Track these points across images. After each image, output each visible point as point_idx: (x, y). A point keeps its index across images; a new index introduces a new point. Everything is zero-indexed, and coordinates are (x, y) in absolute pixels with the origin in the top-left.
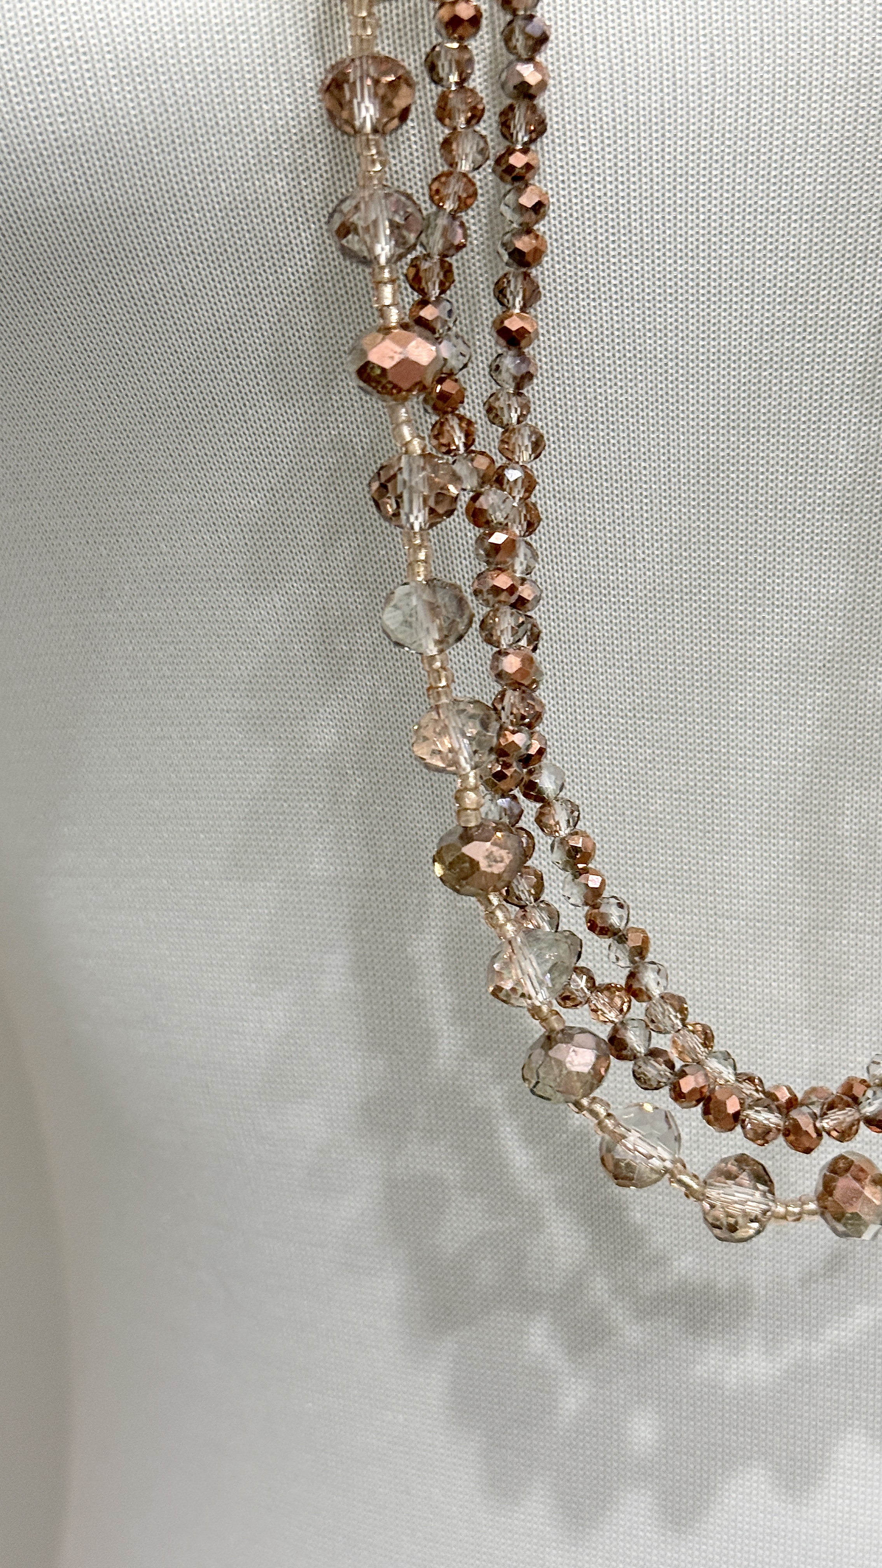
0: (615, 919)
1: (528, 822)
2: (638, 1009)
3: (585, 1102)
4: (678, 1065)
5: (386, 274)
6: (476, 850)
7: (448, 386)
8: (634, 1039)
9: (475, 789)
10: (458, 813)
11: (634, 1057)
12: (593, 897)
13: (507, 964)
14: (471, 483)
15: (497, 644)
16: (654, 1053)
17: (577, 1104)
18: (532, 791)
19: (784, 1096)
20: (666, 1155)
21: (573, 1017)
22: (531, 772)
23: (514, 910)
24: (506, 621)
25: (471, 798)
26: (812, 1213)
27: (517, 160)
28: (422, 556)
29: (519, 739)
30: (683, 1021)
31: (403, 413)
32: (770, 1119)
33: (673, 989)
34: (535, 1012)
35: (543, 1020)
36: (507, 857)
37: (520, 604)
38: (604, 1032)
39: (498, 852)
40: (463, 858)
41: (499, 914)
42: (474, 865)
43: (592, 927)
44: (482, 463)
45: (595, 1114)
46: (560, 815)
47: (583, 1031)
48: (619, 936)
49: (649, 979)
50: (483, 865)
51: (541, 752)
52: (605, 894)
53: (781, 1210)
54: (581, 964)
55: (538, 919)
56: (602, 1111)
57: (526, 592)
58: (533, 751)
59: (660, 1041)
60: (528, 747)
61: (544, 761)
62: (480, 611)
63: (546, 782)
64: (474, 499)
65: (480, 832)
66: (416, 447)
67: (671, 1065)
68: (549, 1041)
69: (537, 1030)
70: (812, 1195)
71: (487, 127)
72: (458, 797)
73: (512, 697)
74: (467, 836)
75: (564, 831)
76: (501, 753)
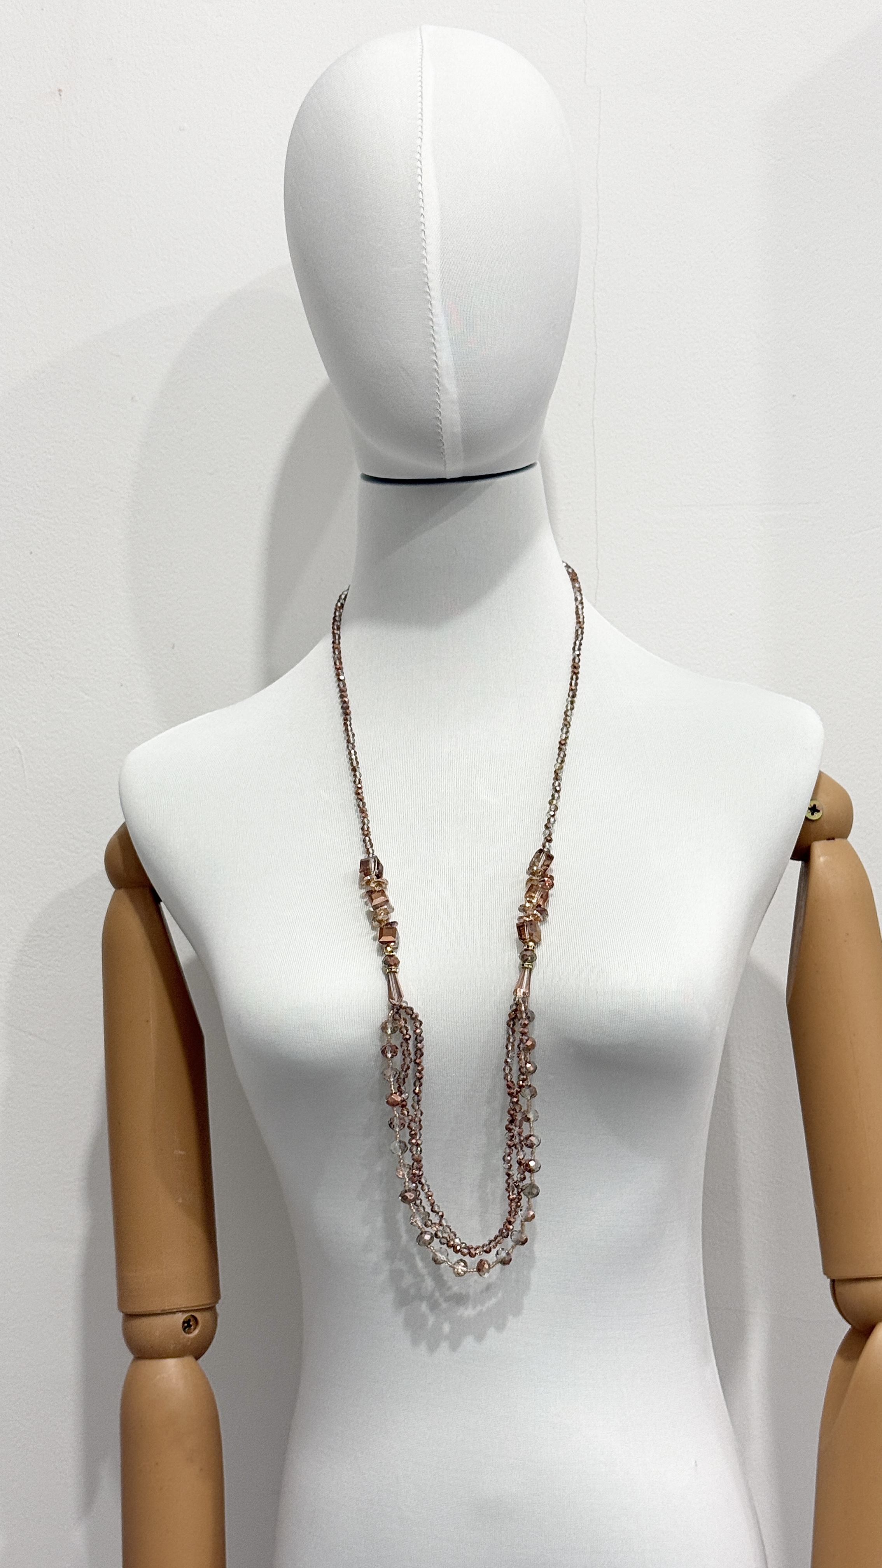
0: (436, 1209)
1: (419, 1188)
2: (441, 1228)
3: (429, 1246)
4: (449, 1239)
5: (392, 1084)
6: (407, 1194)
7: (404, 1103)
8: (439, 1234)
9: (408, 1182)
10: (405, 1187)
11: (439, 1237)
12: (432, 1205)
13: (414, 1218)
14: (408, 1121)
15: (412, 1153)
16: (443, 1237)
17: (427, 1246)
18: (420, 1182)
19: (470, 1247)
20: (445, 1257)
21: (427, 1229)
22: (420, 1178)
23: (416, 1207)
24: (414, 1149)
25: (407, 1184)
26: (475, 1271)
27: (418, 1061)
28: (398, 1136)
29: (417, 1172)
30: (450, 1230)
31: (395, 1109)
32: (466, 1251)
33: (448, 1224)
34: (419, 1227)
35: (421, 1229)
36: (413, 1196)
37: (418, 1145)
38: (434, 1233)
39: (412, 1195)
40: (405, 1196)
41: (412, 1208)
42: (407, 1197)
43: (432, 1211)
44: (410, 1117)
45: (431, 1249)
46: (426, 1188)
47: (428, 1232)
48: (438, 1213)
49: (444, 1222)
50: (409, 1197)
51: (422, 1174)
52: (435, 1204)
53: (469, 1270)
54: (429, 1218)
55: (421, 1209)
56: (432, 1248)
57: (419, 1142)
58: (420, 1174)
59: (445, 1235)
60: (419, 1173)
61: (423, 1176)
62: (409, 1146)
63: (423, 1181)
64: (409, 1124)
65: (409, 1191)
66: (397, 1115)
67: (447, 1240)
68: (421, 1233)
69: (420, 1232)
70: (476, 1267)
71: (412, 1056)
72: (405, 1183)
73: (415, 1163)
74: (406, 1192)
75: (427, 1190)
76: (414, 1175)
